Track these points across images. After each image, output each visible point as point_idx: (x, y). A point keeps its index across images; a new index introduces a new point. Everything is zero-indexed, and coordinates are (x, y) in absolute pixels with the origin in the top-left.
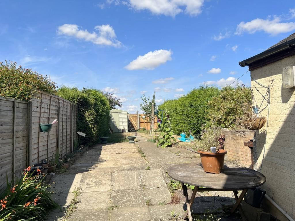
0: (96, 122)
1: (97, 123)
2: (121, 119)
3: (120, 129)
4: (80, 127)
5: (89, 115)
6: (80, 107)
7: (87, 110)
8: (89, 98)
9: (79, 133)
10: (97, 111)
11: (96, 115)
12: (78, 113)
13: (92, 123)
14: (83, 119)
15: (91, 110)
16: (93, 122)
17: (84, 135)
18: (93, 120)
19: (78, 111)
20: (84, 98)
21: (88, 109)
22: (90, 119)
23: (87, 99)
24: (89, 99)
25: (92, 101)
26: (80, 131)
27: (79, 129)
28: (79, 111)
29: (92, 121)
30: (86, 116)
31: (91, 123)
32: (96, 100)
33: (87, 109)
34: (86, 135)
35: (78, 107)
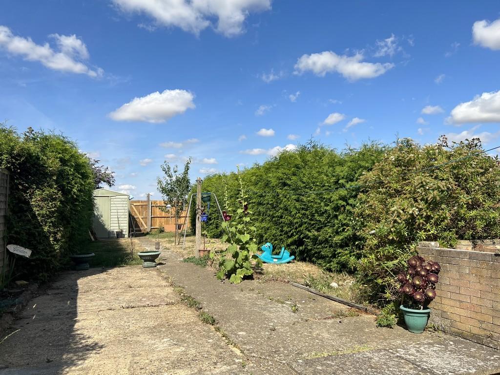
0: (62, 218)
1: (65, 222)
2: (116, 211)
3: (113, 232)
4: (16, 233)
5: (43, 200)
6: (17, 179)
7: (37, 188)
8: (45, 155)
9: (12, 248)
10: (65, 192)
11: (61, 202)
12: (12, 193)
13: (52, 222)
14: (26, 211)
15: (51, 186)
16: (53, 219)
17: (27, 253)
18: (53, 212)
19: (11, 188)
20: (30, 155)
21: (39, 185)
22: (44, 212)
23: (38, 158)
24: (45, 158)
25: (52, 163)
26: (16, 243)
27: (12, 237)
28: (14, 188)
29: (50, 217)
30: (33, 203)
31: (49, 220)
32: (63, 161)
33: (37, 184)
34: (32, 255)
35: (12, 179)
